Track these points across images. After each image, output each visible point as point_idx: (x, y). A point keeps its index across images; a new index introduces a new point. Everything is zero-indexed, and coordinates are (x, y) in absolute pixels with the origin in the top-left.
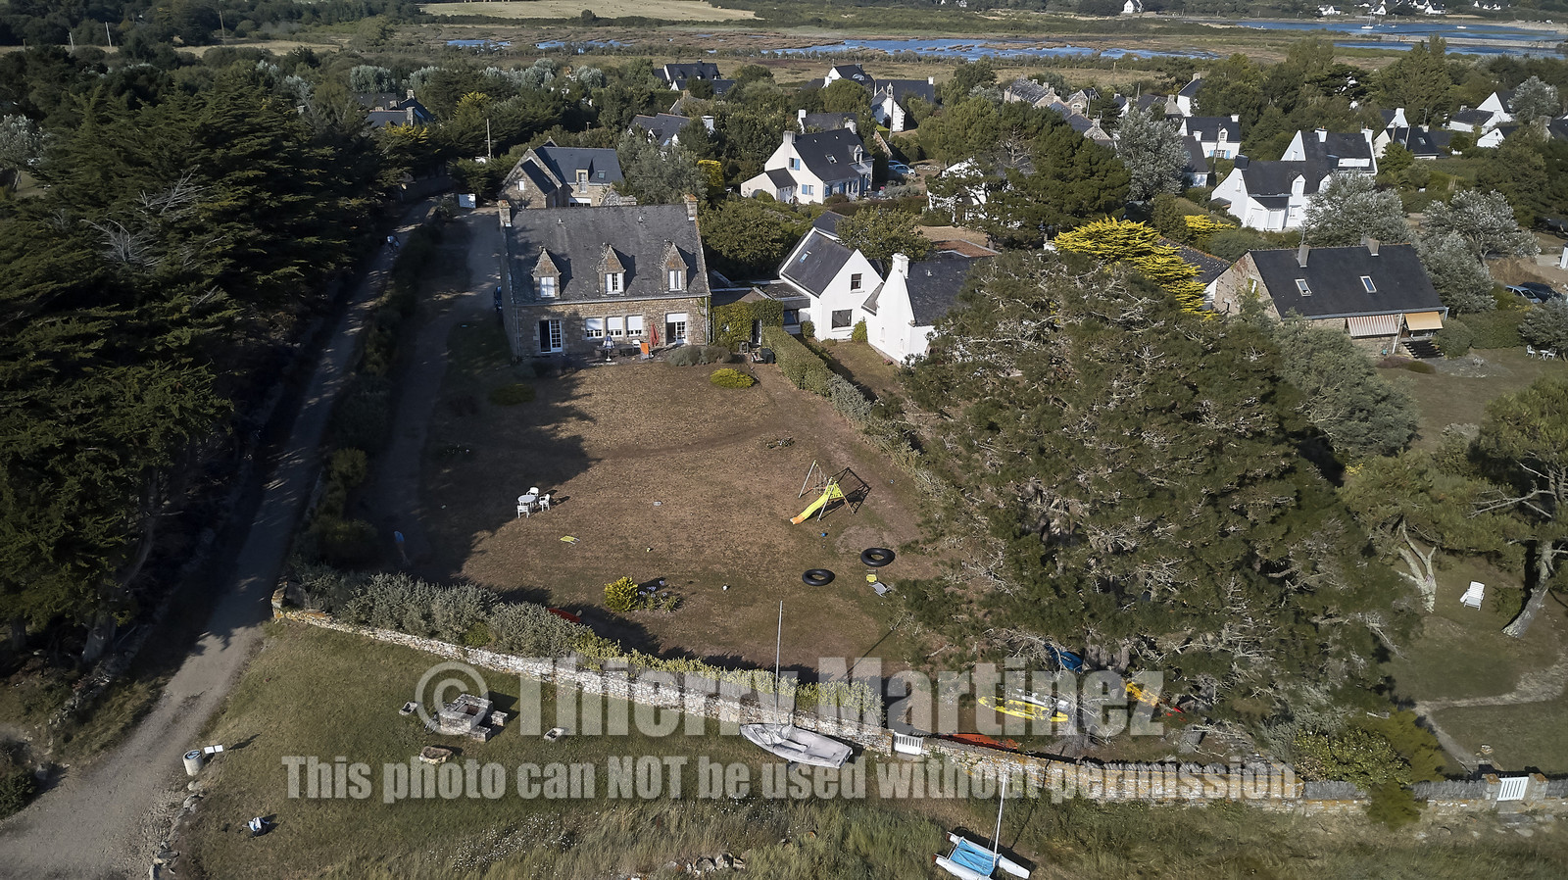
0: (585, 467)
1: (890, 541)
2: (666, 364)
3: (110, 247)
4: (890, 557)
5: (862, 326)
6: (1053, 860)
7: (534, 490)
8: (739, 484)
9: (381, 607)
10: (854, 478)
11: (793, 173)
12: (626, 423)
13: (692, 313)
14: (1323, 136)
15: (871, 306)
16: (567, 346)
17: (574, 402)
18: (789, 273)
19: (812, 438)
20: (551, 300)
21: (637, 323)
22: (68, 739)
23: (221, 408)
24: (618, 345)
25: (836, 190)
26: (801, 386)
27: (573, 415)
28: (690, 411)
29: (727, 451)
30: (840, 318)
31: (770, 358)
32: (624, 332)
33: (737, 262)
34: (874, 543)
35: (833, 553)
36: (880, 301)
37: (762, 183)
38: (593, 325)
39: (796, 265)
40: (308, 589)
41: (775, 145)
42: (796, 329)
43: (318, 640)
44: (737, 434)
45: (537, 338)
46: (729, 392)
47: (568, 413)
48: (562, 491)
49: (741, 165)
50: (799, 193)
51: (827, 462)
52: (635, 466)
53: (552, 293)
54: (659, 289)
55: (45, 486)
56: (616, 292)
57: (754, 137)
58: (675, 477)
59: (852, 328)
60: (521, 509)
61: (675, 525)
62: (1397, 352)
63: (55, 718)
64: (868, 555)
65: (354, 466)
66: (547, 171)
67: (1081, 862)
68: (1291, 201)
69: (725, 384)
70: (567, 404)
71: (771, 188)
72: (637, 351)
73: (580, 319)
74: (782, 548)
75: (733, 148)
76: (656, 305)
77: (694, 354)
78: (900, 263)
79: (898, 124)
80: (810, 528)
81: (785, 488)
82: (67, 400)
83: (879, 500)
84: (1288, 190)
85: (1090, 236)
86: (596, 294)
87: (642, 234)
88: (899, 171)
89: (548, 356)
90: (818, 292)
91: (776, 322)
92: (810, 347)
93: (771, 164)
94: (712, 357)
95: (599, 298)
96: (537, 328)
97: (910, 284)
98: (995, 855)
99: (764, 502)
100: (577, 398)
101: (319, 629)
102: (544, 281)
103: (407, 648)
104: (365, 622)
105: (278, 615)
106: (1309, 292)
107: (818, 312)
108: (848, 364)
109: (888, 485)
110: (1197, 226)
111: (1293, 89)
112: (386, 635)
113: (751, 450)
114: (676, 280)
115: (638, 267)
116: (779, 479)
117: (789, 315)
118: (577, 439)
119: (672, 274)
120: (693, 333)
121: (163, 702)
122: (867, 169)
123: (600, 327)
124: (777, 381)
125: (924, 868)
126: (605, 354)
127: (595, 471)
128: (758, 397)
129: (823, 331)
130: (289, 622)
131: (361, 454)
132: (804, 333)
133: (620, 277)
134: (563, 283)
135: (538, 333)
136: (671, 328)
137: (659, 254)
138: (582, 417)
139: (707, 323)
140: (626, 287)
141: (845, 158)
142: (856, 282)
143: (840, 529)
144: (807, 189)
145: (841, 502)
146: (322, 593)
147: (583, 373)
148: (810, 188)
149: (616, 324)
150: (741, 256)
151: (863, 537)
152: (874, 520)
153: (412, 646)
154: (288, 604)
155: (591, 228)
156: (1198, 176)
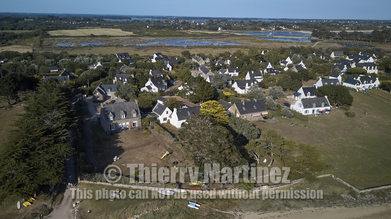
0: (124, 152)
1: (177, 160)
2: (134, 131)
3: (46, 123)
4: (177, 163)
5: (169, 120)
6: (203, 204)
7: (116, 157)
8: (151, 153)
9: (98, 179)
10: (170, 150)
11: (151, 86)
12: (128, 143)
13: (138, 121)
14: (253, 72)
15: (170, 117)
16: (115, 129)
17: (118, 140)
18: (154, 111)
19: (162, 143)
20: (112, 121)
21: (128, 123)
22: (53, 203)
23: (73, 150)
24: (125, 128)
25: (160, 89)
26: (159, 133)
27: (119, 142)
28: (140, 139)
29: (147, 147)
30: (165, 119)
31: (153, 128)
32: (125, 125)
33: (144, 109)
34: (175, 161)
35: (168, 163)
36: (172, 116)
37: (145, 88)
38: (120, 124)
39: (156, 109)
40: (84, 177)
41: (147, 81)
42: (156, 121)
43: (87, 185)
44: (149, 143)
45: (109, 128)
46: (146, 135)
47: (118, 142)
48: (120, 156)
49: (140, 84)
50: (153, 90)
51: (165, 147)
52: (132, 151)
53: (112, 119)
54: (131, 117)
55: (52, 164)
56: (124, 118)
57: (142, 78)
58: (139, 152)
59: (167, 121)
60: (114, 160)
61: (141, 161)
62: (261, 119)
63: (50, 201)
64: (174, 163)
65: (83, 155)
66: (102, 90)
67: (207, 203)
68: (246, 88)
69: (145, 134)
70: (117, 140)
71: (147, 90)
72: (128, 129)
73: (117, 124)
74: (160, 163)
75: (138, 80)
76: (131, 120)
77: (139, 128)
78: (175, 110)
79: (170, 69)
80: (164, 159)
81: (159, 153)
82: (50, 151)
83: (175, 153)
84: (245, 86)
85: (207, 104)
86: (120, 119)
87: (128, 107)
88: (172, 83)
89: (111, 131)
90: (161, 115)
91: (153, 121)
92: (160, 125)
93: (146, 85)
94: (142, 129)
95: (121, 120)
96: (109, 126)
97: (178, 113)
98: (195, 204)
99: (155, 155)
100: (119, 139)
101: (87, 183)
102: (111, 117)
103: (102, 185)
104: (95, 181)
105: (79, 181)
106: (245, 110)
107: (161, 118)
108: (167, 128)
109: (176, 150)
110: (228, 95)
111: (249, 60)
112: (98, 183)
113: (152, 146)
114: (135, 115)
115: (127, 113)
116: (158, 151)
117: (155, 119)
118: (121, 147)
119: (134, 114)
120: (138, 124)
121: (64, 197)
122: (166, 84)
123: (121, 125)
124: (155, 132)
125: (186, 206)
126: (122, 130)
127: (125, 152)
128: (152, 136)
129: (162, 122)
130: (81, 182)
131: (84, 153)
132: (158, 122)
133: (124, 116)
134: (114, 118)
135: (110, 127)
136: (134, 124)
137: (131, 111)
138: (121, 142)
139: (141, 122)
140: (125, 117)
141: (161, 82)
142: (167, 113)
143: (169, 159)
144: (154, 89)
145: (169, 154)
146: (86, 177)
147: (119, 134)
148: (155, 89)
149: (124, 124)
150: (145, 107)
151: (173, 160)
152: (175, 157)
153: (103, 184)
154: (81, 180)
155: (118, 107)
156: (230, 82)
